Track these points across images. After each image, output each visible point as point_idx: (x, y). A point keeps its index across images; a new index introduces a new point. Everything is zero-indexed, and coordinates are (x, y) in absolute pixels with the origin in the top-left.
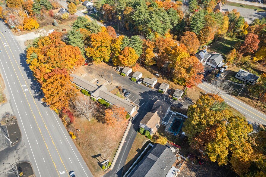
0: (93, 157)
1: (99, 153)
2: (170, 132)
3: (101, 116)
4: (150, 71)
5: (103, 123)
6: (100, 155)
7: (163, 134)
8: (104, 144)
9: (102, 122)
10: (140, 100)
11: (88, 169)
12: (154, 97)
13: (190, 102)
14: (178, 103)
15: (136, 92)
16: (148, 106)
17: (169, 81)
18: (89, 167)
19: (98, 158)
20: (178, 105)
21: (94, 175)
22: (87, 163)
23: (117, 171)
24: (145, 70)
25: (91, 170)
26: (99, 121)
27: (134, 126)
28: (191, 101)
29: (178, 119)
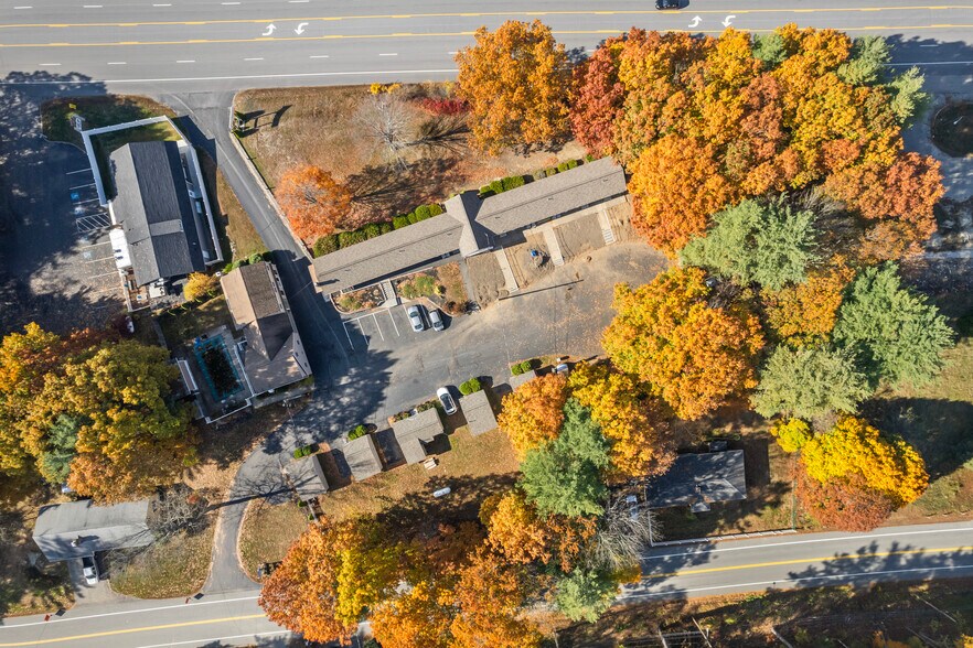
0: (286, 108)
1: (281, 124)
2: (212, 335)
3: (378, 185)
4: (480, 480)
5: (354, 177)
6: (275, 123)
7: (217, 309)
8: (296, 148)
9: (359, 177)
10: (369, 338)
11: (270, 87)
12: (348, 391)
13: (267, 491)
14: (283, 446)
15: (414, 352)
16: (333, 346)
17: (389, 505)
18: (271, 90)
19: (272, 117)
20: (278, 441)
21: (247, 91)
22: (285, 89)
23: (218, 146)
24: (501, 472)
25: (262, 91)
26: (369, 171)
27: (295, 257)
28: (266, 495)
29: (230, 392)
